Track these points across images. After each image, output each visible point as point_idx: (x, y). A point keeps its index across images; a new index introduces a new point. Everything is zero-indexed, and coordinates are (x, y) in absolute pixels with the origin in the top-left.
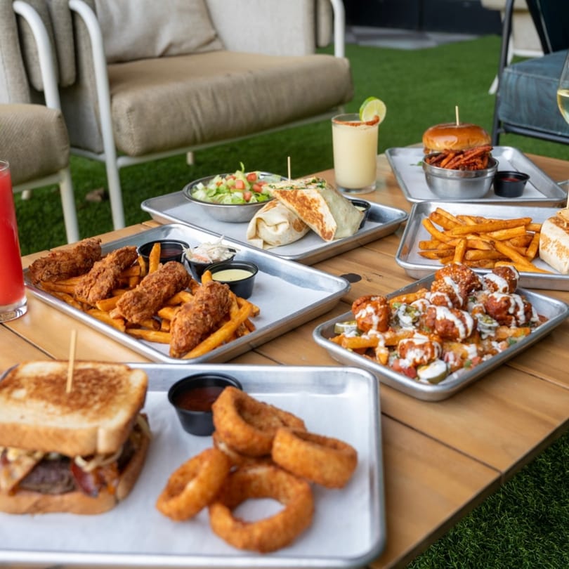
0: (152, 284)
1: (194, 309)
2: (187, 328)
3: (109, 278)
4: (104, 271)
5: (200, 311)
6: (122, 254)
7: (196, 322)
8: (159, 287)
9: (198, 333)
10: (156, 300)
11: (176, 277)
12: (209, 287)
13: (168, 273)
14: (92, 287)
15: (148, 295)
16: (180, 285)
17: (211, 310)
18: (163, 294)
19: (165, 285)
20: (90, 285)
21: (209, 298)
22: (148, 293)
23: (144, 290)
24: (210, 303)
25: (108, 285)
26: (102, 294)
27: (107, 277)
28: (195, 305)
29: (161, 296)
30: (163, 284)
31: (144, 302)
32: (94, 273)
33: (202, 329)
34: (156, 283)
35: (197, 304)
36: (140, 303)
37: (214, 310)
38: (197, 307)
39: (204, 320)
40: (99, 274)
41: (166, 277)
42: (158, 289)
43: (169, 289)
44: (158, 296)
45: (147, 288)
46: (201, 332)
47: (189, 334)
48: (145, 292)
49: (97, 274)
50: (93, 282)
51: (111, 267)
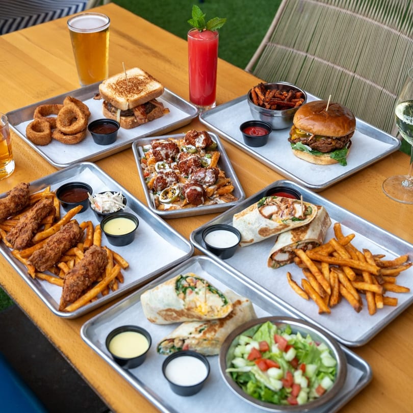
0: (54, 243)
1: (79, 273)
2: (71, 288)
3: (28, 232)
4: (26, 226)
5: (82, 275)
6: (40, 211)
7: (78, 283)
8: (58, 245)
9: (78, 292)
10: (56, 254)
11: (71, 235)
12: (91, 254)
13: (65, 233)
14: (17, 238)
15: (50, 251)
16: (74, 241)
17: (90, 273)
18: (61, 249)
19: (62, 243)
20: (16, 236)
21: (90, 263)
22: (51, 250)
23: (48, 248)
24: (90, 268)
25: (27, 238)
26: (23, 245)
27: (27, 231)
28: (80, 270)
29: (59, 251)
30: (61, 242)
31: (47, 257)
32: (19, 227)
33: (82, 288)
34: (56, 242)
35: (81, 269)
36: (44, 258)
37: (92, 274)
38: (81, 272)
39: (84, 281)
40: (22, 228)
41: (64, 237)
42: (58, 246)
43: (65, 245)
44: (57, 251)
45: (49, 246)
46: (81, 291)
47: (72, 292)
48: (48, 250)
49: (21, 228)
50: (18, 234)
51: (31, 223)
